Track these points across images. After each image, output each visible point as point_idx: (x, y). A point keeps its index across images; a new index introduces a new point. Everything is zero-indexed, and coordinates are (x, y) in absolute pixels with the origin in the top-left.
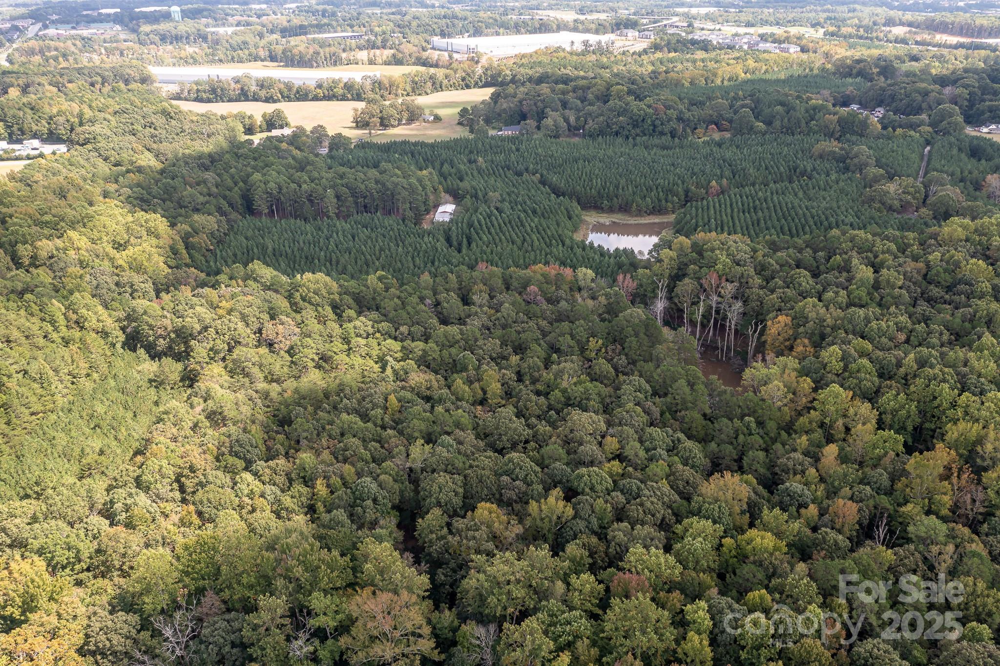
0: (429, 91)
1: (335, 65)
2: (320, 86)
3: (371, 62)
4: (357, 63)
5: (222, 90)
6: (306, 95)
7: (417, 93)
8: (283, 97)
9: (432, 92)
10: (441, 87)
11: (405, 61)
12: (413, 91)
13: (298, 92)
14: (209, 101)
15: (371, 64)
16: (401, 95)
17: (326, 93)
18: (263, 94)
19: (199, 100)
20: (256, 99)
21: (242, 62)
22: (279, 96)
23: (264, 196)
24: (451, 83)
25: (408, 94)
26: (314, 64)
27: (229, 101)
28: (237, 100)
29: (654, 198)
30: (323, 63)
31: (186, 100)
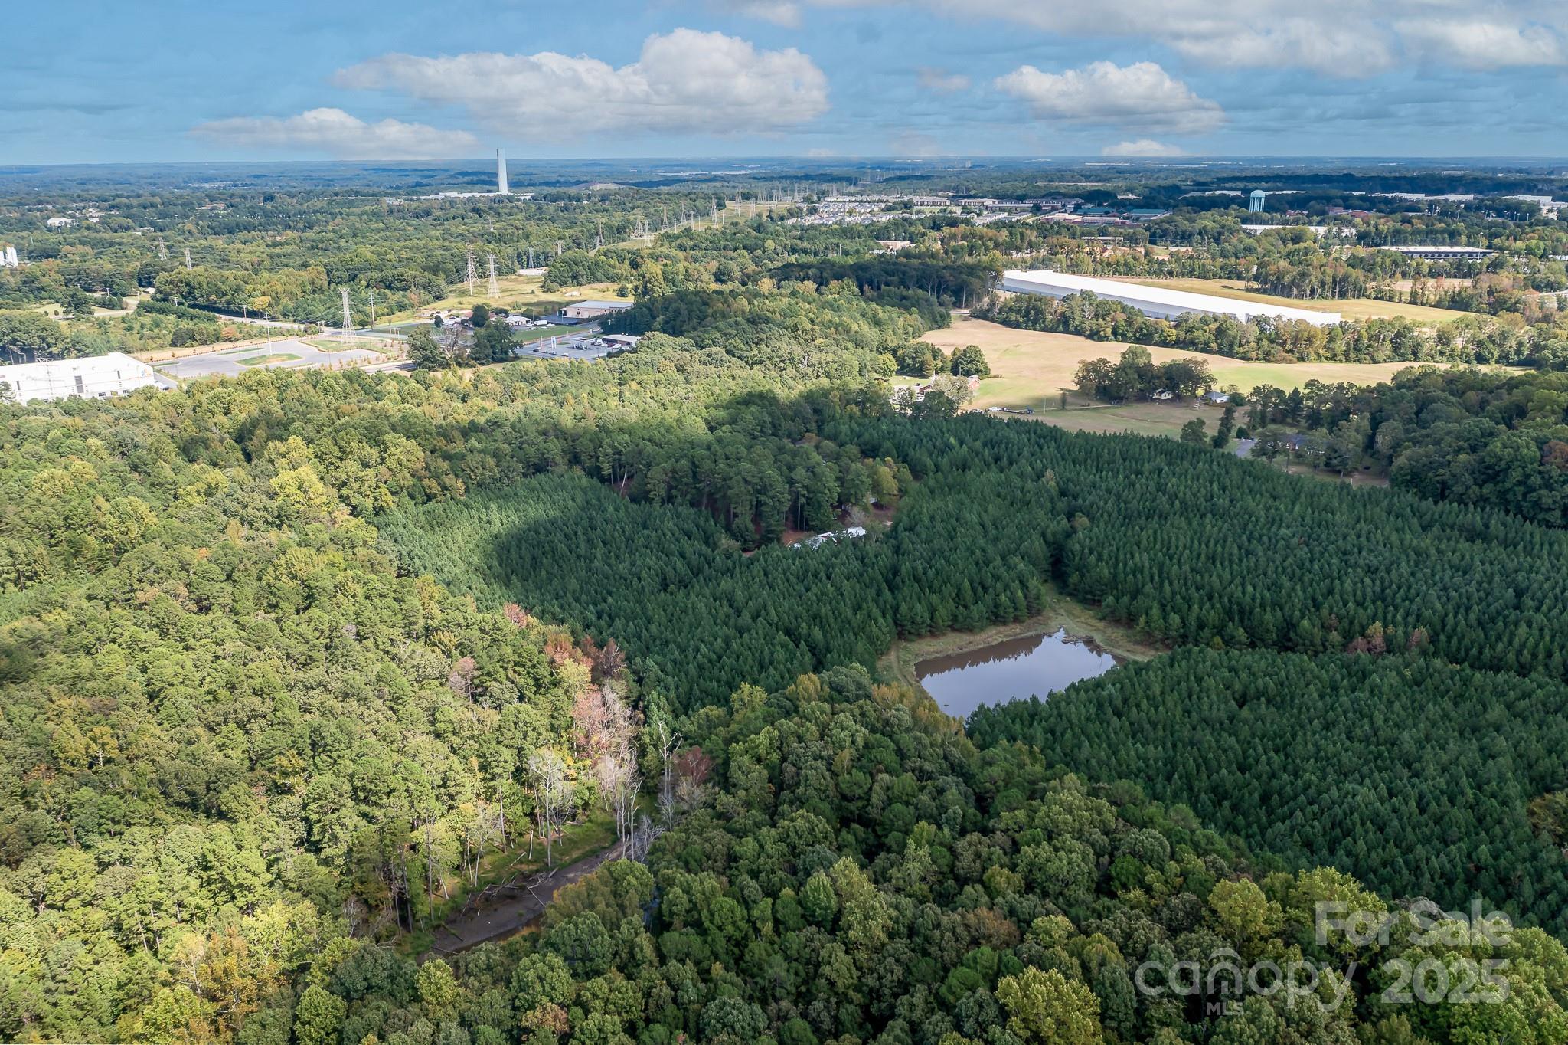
0: (1381, 356)
1: (1342, 296)
3: (1414, 300)
4: (1391, 299)
5: (1036, 314)
6: (1150, 335)
7: (1353, 356)
8: (1115, 333)
12: (1347, 354)
13: (1141, 329)
14: (1018, 326)
15: (1413, 302)
16: (1313, 356)
17: (1182, 335)
18: (1089, 324)
19: (1007, 323)
20: (1078, 332)
21: (1204, 276)
22: (1109, 331)
23: (609, 451)
24: (1446, 349)
25: (1333, 358)
26: (1295, 292)
27: (1043, 330)
28: (1053, 330)
29: (1192, 619)
30: (1313, 291)
31: (993, 321)
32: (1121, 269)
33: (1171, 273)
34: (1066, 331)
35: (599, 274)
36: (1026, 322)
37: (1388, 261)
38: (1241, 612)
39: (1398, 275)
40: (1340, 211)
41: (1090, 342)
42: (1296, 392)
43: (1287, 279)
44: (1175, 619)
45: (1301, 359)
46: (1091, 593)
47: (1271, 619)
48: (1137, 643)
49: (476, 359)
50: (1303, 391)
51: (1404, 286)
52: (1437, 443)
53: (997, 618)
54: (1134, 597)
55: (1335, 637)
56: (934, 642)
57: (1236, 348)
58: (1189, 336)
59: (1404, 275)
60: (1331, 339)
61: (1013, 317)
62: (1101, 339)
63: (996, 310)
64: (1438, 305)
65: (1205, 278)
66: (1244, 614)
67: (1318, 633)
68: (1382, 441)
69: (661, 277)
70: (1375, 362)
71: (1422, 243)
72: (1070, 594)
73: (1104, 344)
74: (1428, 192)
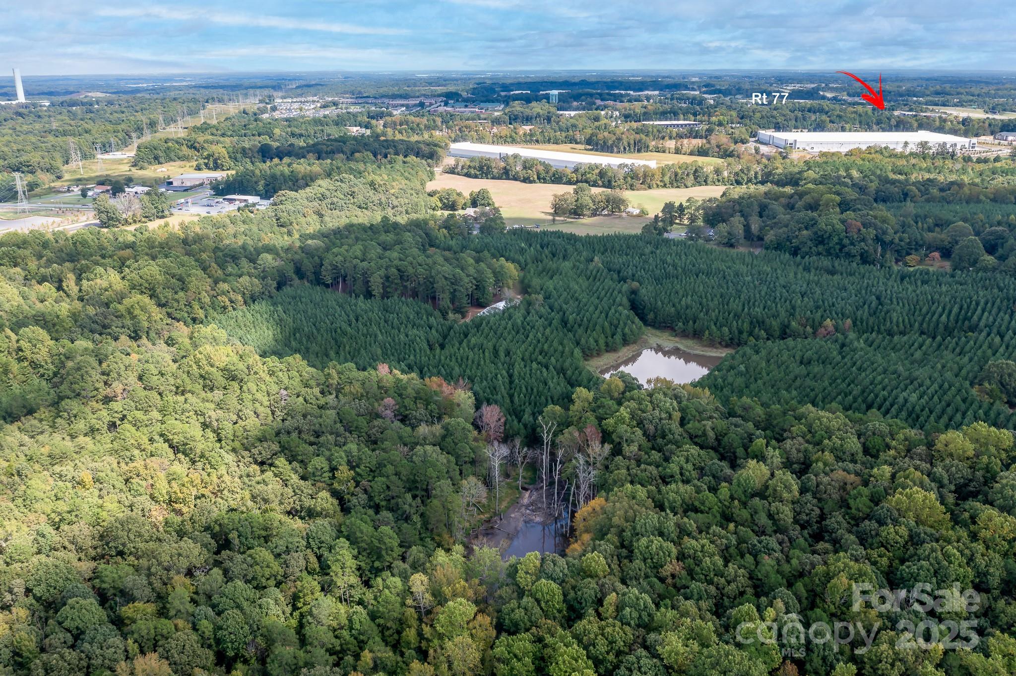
0: (689, 184)
1: (639, 151)
2: (576, 171)
3: (678, 151)
4: (664, 152)
5: (488, 168)
6: (561, 178)
7: (675, 184)
8: (539, 178)
9: (693, 185)
10: (705, 181)
11: (710, 152)
12: (671, 183)
13: (554, 175)
14: (476, 177)
15: (677, 153)
16: (655, 186)
17: (580, 177)
18: (522, 174)
19: (468, 175)
20: (515, 179)
21: (556, 143)
22: (535, 177)
23: (329, 268)
24: (720, 178)
25: (665, 186)
26: (615, 150)
27: (493, 178)
28: (499, 178)
29: (734, 329)
30: (625, 149)
31: (458, 174)
32: (509, 140)
33: (537, 141)
34: (508, 178)
35: (172, 155)
36: (481, 175)
37: (655, 130)
38: (758, 322)
39: (667, 138)
40: (599, 102)
41: (524, 184)
42: (681, 205)
43: (610, 142)
44: (725, 330)
45: (650, 187)
46: (664, 322)
47: (775, 324)
48: (706, 346)
49: (146, 217)
50: (685, 204)
51: (671, 144)
52: (787, 226)
53: (626, 342)
54: (694, 322)
55: (809, 329)
56: (599, 359)
57: (613, 184)
58: (584, 178)
59: (670, 138)
60: (663, 175)
61: (472, 171)
62: (531, 182)
63: (460, 167)
64: (691, 154)
65: (557, 143)
66: (761, 323)
67: (801, 329)
68: (755, 228)
69: (227, 156)
70: (687, 187)
71: (660, 120)
72: (650, 325)
73: (533, 184)
74: (635, 90)
